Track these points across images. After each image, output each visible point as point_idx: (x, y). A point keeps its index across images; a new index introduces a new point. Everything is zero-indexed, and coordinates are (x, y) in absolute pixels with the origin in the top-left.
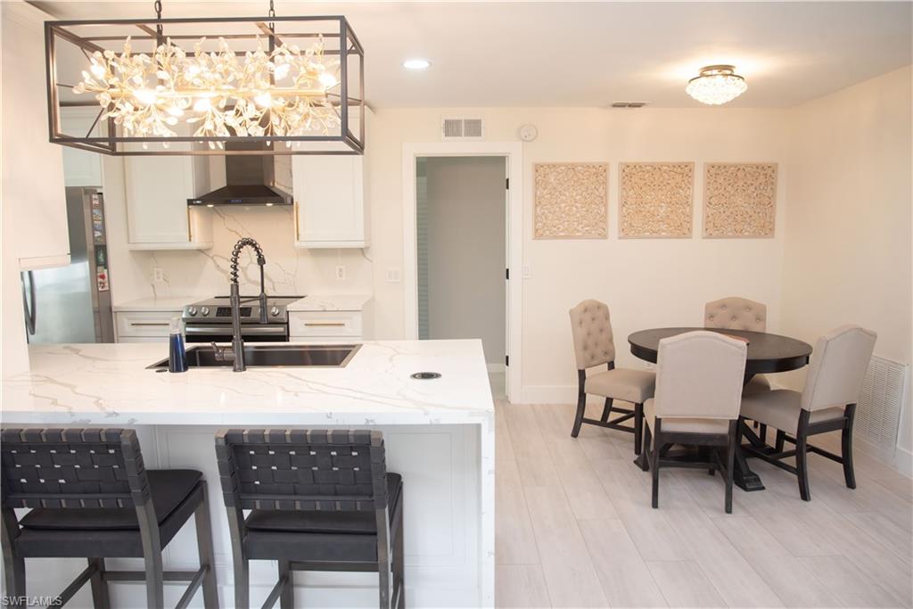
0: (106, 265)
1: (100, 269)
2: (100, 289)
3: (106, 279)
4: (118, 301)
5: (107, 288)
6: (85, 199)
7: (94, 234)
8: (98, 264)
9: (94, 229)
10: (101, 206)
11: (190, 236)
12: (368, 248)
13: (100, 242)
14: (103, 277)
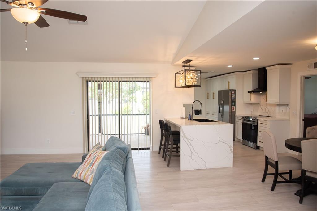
0: (235, 105)
1: (233, 106)
2: (232, 110)
3: (235, 108)
4: (237, 114)
5: (234, 110)
6: (230, 92)
7: (231, 99)
8: (232, 105)
9: (232, 98)
10: (235, 93)
11: (250, 100)
12: (289, 104)
13: (234, 101)
14: (234, 108)
